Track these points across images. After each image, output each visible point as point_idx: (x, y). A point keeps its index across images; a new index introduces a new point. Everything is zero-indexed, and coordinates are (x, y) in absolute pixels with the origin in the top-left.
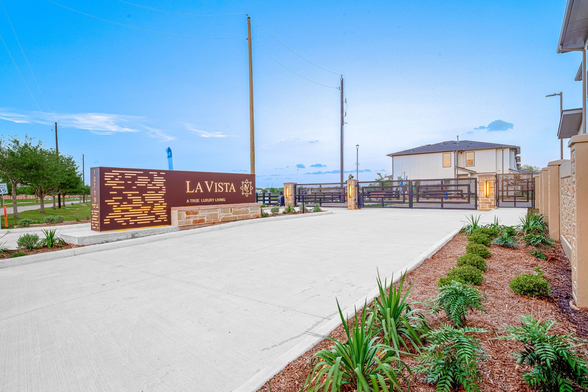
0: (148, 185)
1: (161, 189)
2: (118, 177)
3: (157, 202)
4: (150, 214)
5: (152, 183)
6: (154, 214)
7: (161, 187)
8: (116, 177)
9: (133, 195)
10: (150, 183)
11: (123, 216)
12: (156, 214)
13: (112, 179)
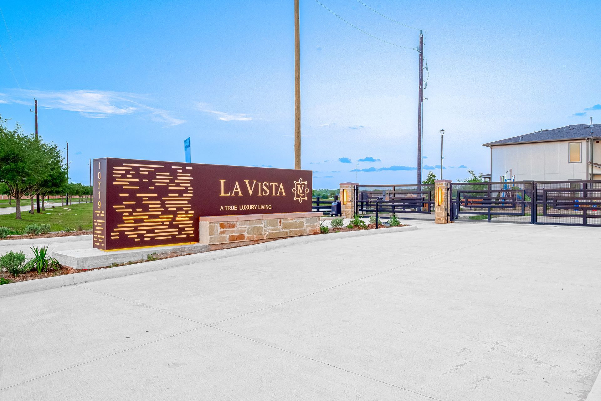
0: (170, 184)
1: (186, 191)
2: (131, 172)
3: (181, 209)
4: (171, 226)
5: (176, 181)
6: (176, 226)
7: (186, 187)
8: (128, 172)
9: (150, 199)
10: (172, 181)
11: (136, 229)
12: (180, 226)
13: (123, 176)
